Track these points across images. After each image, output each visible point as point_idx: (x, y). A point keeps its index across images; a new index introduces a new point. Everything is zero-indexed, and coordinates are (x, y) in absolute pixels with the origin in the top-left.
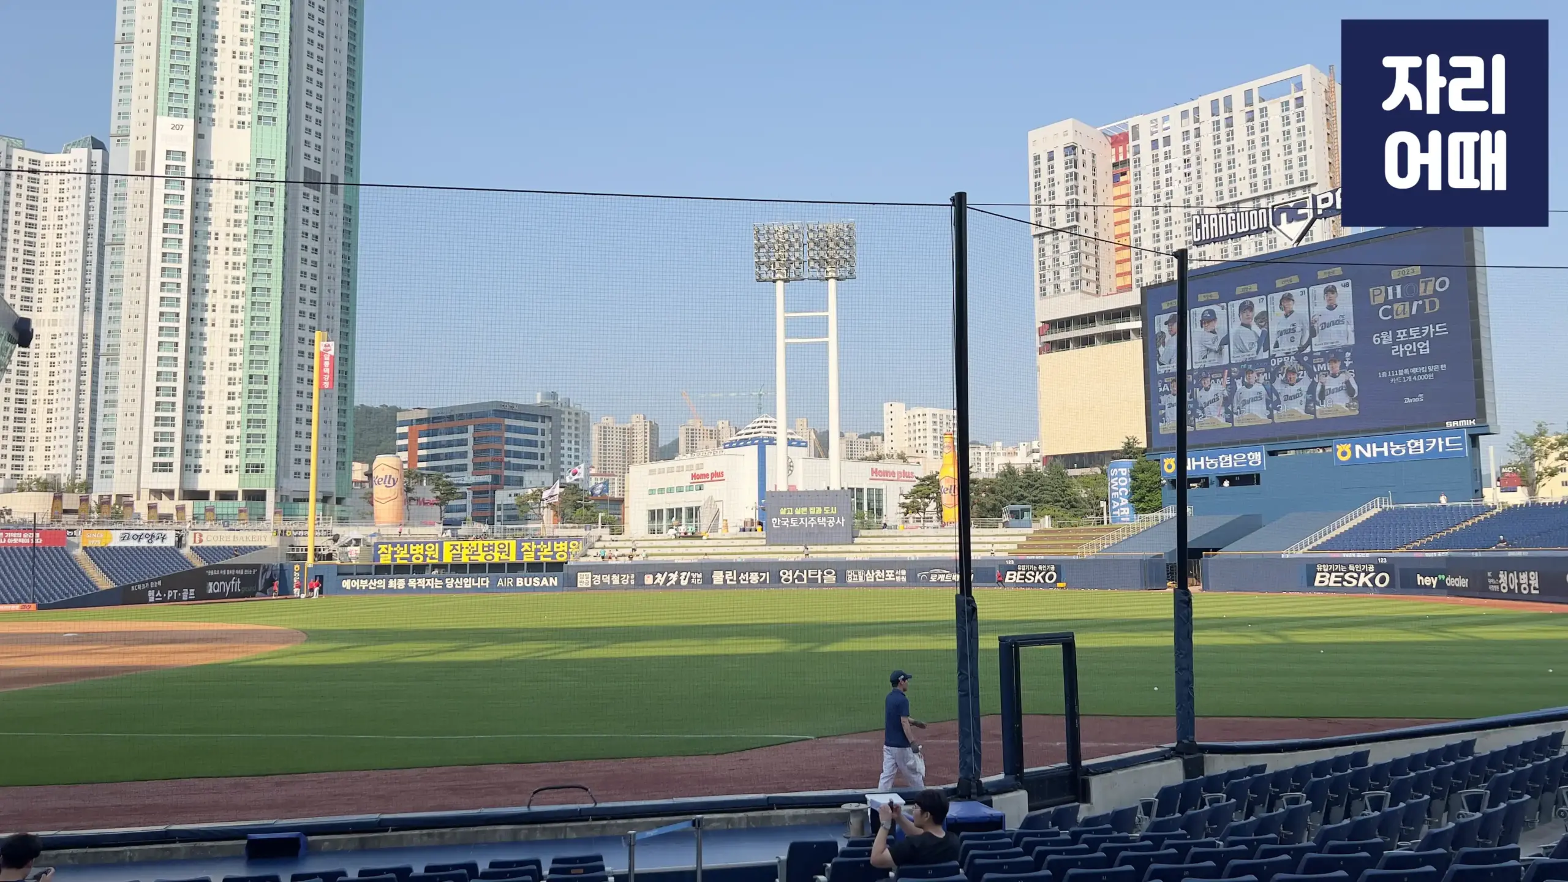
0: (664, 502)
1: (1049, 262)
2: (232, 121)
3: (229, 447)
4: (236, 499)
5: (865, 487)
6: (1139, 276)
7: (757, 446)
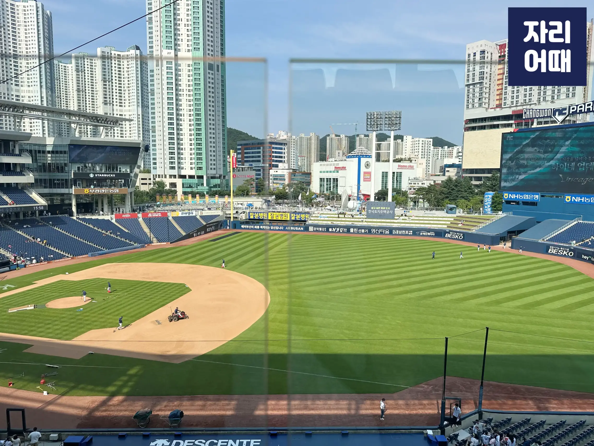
0: (326, 176)
1: (471, 95)
2: (185, 50)
3: (191, 161)
4: (194, 178)
5: (396, 171)
6: (505, 101)
7: (357, 159)
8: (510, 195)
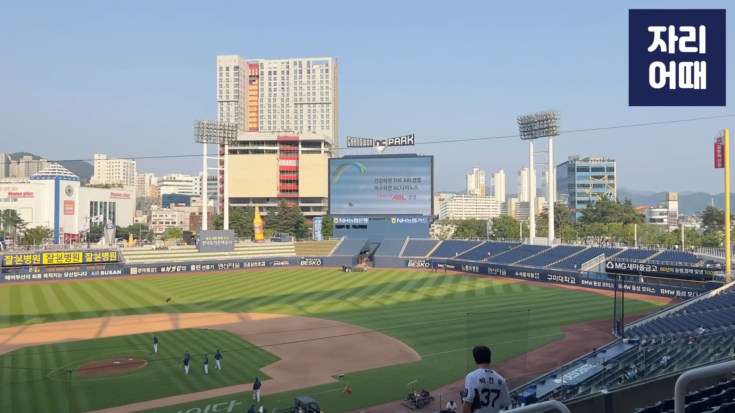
1: (225, 114)
5: (108, 202)
6: (262, 125)
7: (54, 180)
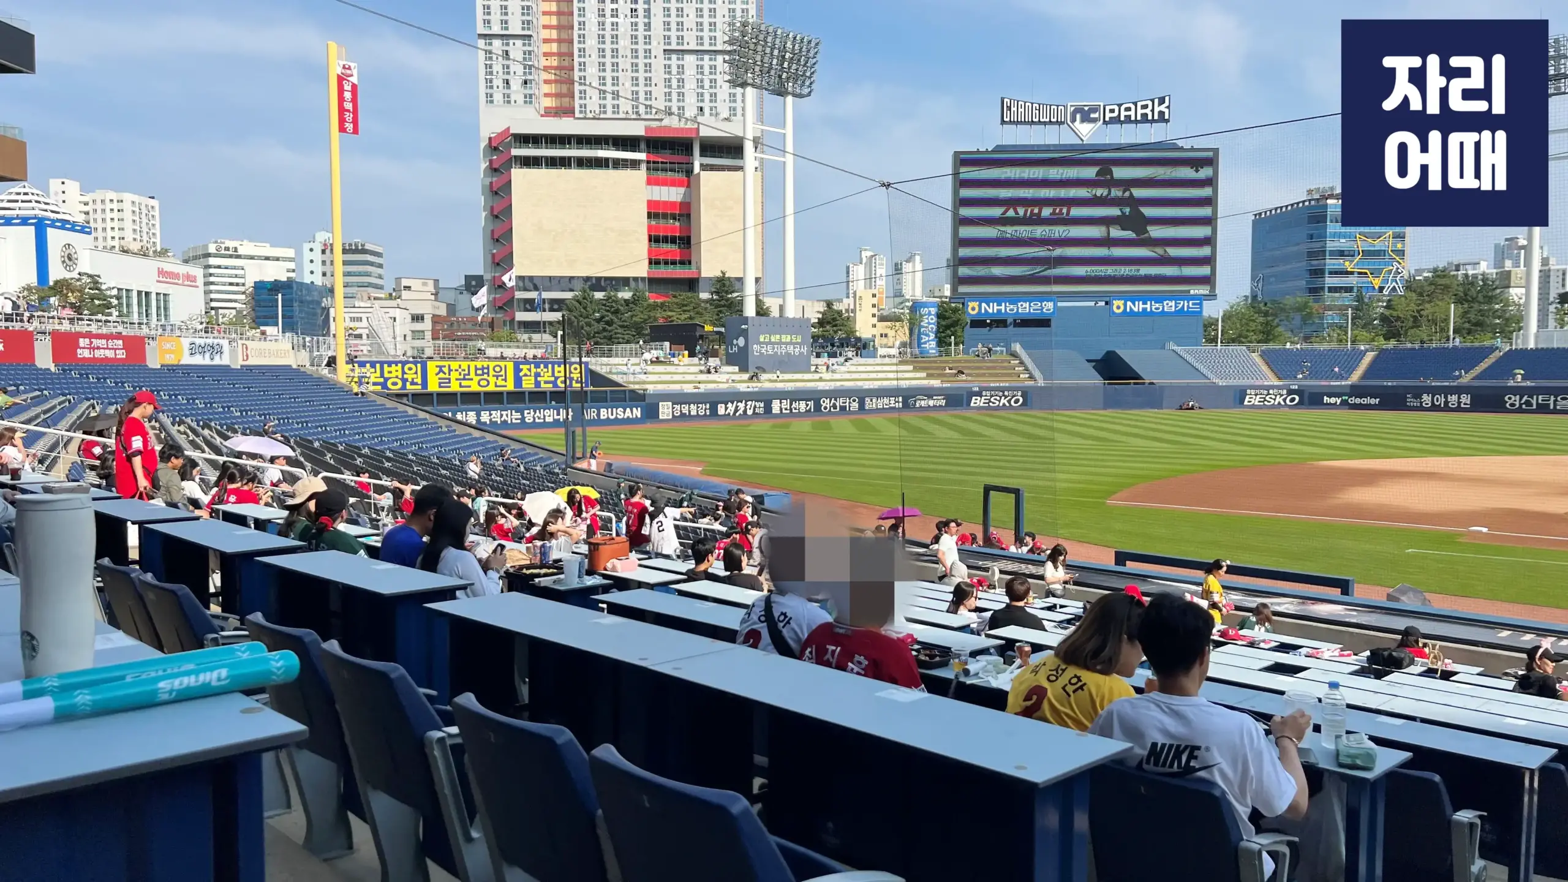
1: (497, 67)
5: (152, 291)
6: (583, 102)
7: (32, 227)
8: (984, 305)
